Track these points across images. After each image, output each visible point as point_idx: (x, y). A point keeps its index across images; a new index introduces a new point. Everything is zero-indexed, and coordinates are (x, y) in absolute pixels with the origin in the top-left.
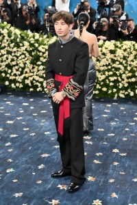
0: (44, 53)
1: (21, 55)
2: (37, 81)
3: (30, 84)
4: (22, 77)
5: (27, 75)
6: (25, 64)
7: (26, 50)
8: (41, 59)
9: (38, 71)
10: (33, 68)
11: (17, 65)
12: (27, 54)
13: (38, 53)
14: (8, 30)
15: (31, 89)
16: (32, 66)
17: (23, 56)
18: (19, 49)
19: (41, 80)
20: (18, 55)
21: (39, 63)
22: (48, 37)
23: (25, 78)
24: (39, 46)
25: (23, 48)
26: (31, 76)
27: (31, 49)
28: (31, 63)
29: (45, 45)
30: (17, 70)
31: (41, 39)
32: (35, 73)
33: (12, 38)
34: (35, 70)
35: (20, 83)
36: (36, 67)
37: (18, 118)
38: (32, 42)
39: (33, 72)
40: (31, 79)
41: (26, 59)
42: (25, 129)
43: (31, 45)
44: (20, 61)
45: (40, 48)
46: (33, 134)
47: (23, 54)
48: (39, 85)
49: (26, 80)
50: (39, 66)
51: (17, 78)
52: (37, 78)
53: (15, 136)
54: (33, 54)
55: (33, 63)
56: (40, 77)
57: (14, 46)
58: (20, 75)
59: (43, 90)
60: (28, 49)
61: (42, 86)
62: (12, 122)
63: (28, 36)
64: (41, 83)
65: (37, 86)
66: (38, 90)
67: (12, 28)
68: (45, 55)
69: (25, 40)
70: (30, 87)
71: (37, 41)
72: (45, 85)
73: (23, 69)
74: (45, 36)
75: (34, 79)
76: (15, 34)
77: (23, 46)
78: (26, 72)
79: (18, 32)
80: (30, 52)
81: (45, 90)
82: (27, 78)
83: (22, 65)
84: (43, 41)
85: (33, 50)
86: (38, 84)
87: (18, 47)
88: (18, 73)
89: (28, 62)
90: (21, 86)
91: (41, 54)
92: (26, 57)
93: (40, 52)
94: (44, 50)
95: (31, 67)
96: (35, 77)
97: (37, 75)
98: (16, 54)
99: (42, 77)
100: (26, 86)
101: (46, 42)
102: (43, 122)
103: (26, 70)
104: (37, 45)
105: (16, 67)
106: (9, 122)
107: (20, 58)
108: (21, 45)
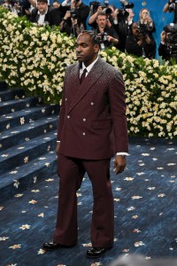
0: (166, 86)
1: (135, 90)
2: (158, 123)
3: (149, 128)
4: (138, 118)
5: (144, 116)
6: (141, 101)
7: (142, 82)
8: (163, 93)
9: (159, 109)
10: (153, 106)
11: (131, 102)
12: (144, 88)
13: (159, 86)
14: (117, 57)
15: (151, 135)
16: (150, 103)
17: (139, 91)
18: (133, 82)
19: (164, 121)
20: (132, 89)
21: (160, 99)
22: (170, 64)
23: (142, 120)
24: (160, 76)
25: (138, 81)
26: (150, 117)
27: (149, 81)
28: (149, 100)
29: (167, 74)
30: (131, 110)
31: (161, 67)
32: (155, 113)
33: (124, 67)
34: (156, 108)
35: (134, 126)
36: (157, 105)
37: (139, 174)
38: (151, 71)
39: (153, 112)
40: (150, 120)
41: (143, 94)
42: (150, 189)
43: (149, 75)
44: (135, 98)
45: (161, 80)
46: (162, 195)
47: (139, 88)
48: (161, 128)
49: (143, 123)
50: (160, 103)
51: (131, 120)
52: (158, 120)
53: (138, 197)
54: (152, 87)
55: (153, 99)
56: (162, 118)
57: (127, 78)
58: (135, 116)
59: (167, 135)
60: (145, 81)
61: (165, 130)
62: (131, 179)
63: (143, 64)
64: (164, 126)
65: (158, 130)
66: (160, 135)
67: (123, 55)
68: (167, 88)
69: (140, 69)
70: (149, 132)
71: (157, 70)
72: (169, 128)
73: (139, 107)
74: (167, 63)
75: (154, 121)
76: (127, 62)
77: (139, 77)
78: (143, 112)
79: (131, 59)
80: (148, 86)
81: (170, 134)
82: (145, 120)
83: (137, 103)
84: (164, 69)
85: (152, 83)
86: (159, 127)
87: (132, 78)
88: (133, 113)
89: (145, 99)
90: (137, 130)
91: (163, 87)
92: (142, 91)
93: (161, 84)
94: (166, 82)
95: (150, 105)
96: (155, 118)
97: (157, 115)
98: (129, 88)
99: (165, 118)
100: (144, 131)
101: (168, 71)
102: (173, 179)
103: (143, 109)
104: (156, 75)
105: (130, 106)
106: (127, 179)
107: (134, 93)
108: (135, 76)
